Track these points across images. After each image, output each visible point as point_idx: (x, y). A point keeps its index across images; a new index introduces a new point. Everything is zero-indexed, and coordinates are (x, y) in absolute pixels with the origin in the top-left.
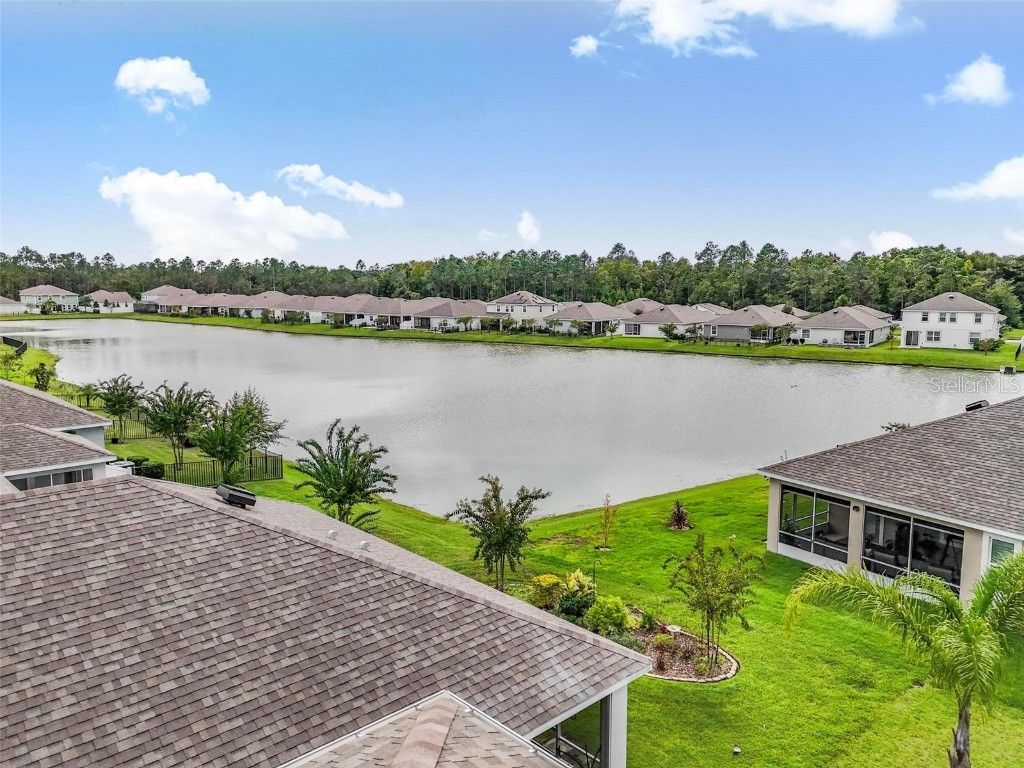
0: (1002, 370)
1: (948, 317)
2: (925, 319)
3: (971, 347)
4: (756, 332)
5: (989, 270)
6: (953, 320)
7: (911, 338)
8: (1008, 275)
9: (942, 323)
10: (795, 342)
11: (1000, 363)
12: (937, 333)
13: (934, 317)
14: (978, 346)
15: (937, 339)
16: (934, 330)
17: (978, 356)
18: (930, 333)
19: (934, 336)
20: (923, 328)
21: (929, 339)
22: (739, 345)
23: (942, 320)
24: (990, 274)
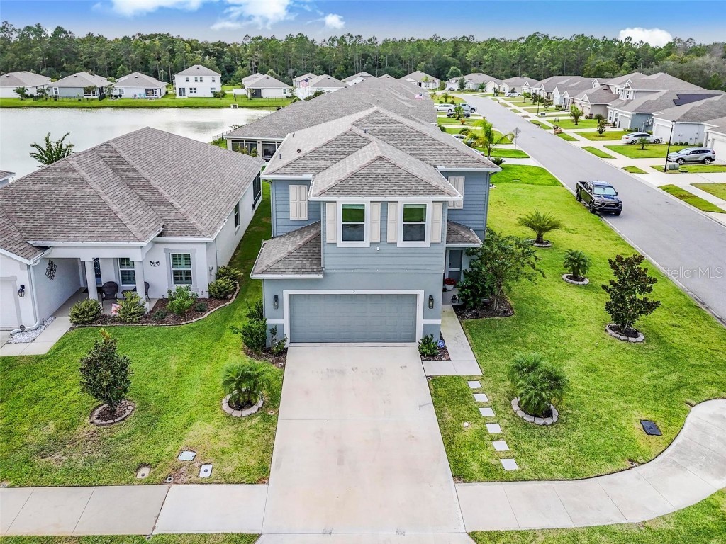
0: (232, 107)
1: (199, 79)
2: (187, 81)
3: (212, 96)
4: (88, 91)
5: (200, 51)
6: (201, 81)
7: (182, 90)
8: (210, 54)
9: (196, 83)
10: (116, 96)
11: (230, 103)
12: (195, 89)
13: (192, 79)
14: (216, 95)
15: (195, 92)
16: (193, 87)
17: (217, 100)
18: (191, 89)
19: (193, 90)
20: (187, 86)
21: (191, 92)
22: (80, 100)
23: (196, 81)
24: (201, 53)
